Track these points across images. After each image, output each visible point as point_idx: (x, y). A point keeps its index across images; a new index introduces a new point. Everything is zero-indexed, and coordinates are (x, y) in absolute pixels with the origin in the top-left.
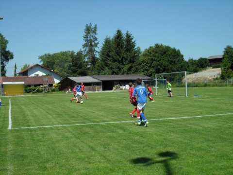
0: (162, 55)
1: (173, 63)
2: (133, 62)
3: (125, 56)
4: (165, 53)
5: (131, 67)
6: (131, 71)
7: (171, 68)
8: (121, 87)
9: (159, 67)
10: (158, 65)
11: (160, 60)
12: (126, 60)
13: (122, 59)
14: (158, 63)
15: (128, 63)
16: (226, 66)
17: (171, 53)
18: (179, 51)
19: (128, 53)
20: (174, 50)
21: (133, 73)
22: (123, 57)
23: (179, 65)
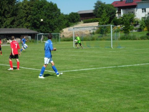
0: (39, 9)
1: (50, 17)
2: (16, 15)
3: (7, 8)
4: (41, 7)
5: (14, 21)
6: (13, 24)
7: (49, 23)
8: (8, 41)
9: (35, 21)
10: (35, 19)
11: (37, 13)
12: (8, 13)
13: (4, 12)
14: (35, 17)
15: (11, 17)
16: (104, 21)
17: (48, 7)
18: (56, 5)
19: (10, 6)
20: (51, 4)
21: (16, 27)
22: (5, 10)
23: (57, 19)
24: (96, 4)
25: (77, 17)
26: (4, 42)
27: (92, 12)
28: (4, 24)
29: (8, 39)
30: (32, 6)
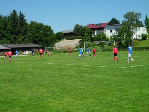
0: (38, 30)
1: (46, 36)
2: (26, 34)
3: (20, 29)
4: (39, 28)
5: (24, 38)
6: (24, 41)
7: (45, 40)
8: (23, 53)
9: (35, 38)
10: (35, 37)
11: (36, 33)
12: (20, 33)
13: (18, 32)
14: (35, 35)
15: (22, 35)
17: (45, 29)
18: (50, 27)
19: (22, 28)
20: (47, 26)
21: (26, 43)
22: (19, 31)
23: (51, 37)
24: (75, 26)
25: (62, 36)
26: (20, 53)
27: (72, 32)
28: (18, 41)
29: (23, 51)
30: (32, 28)
